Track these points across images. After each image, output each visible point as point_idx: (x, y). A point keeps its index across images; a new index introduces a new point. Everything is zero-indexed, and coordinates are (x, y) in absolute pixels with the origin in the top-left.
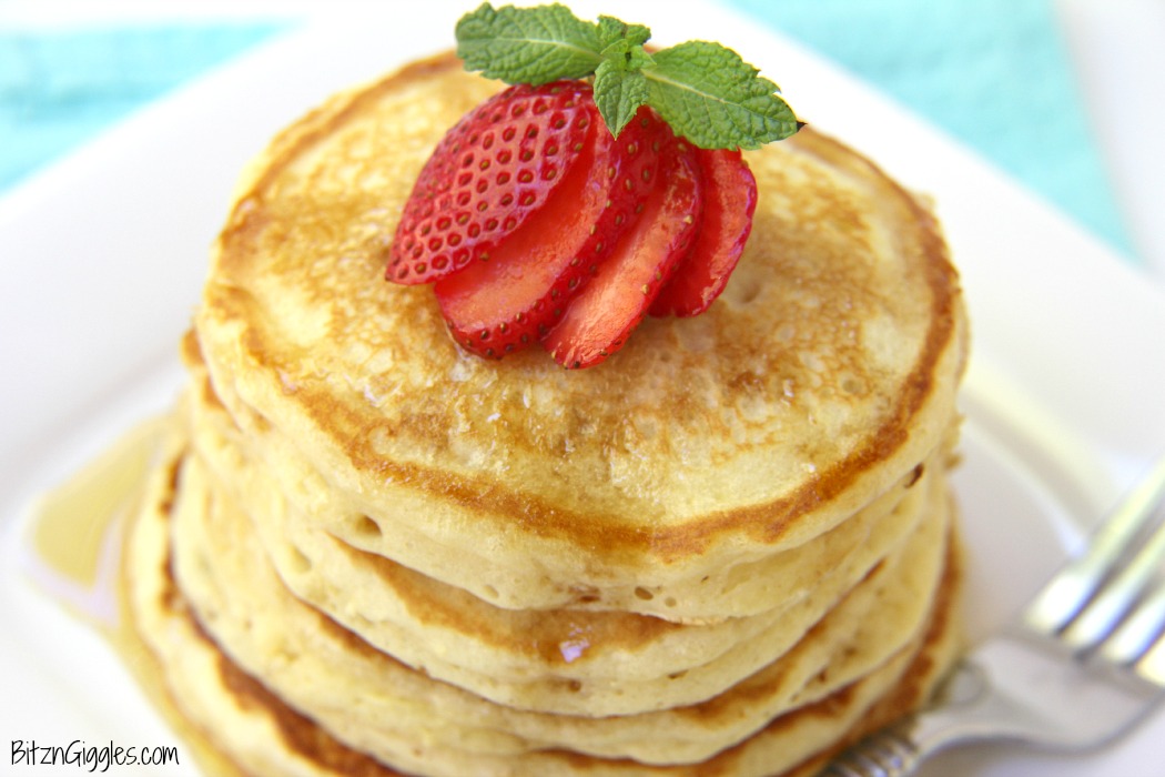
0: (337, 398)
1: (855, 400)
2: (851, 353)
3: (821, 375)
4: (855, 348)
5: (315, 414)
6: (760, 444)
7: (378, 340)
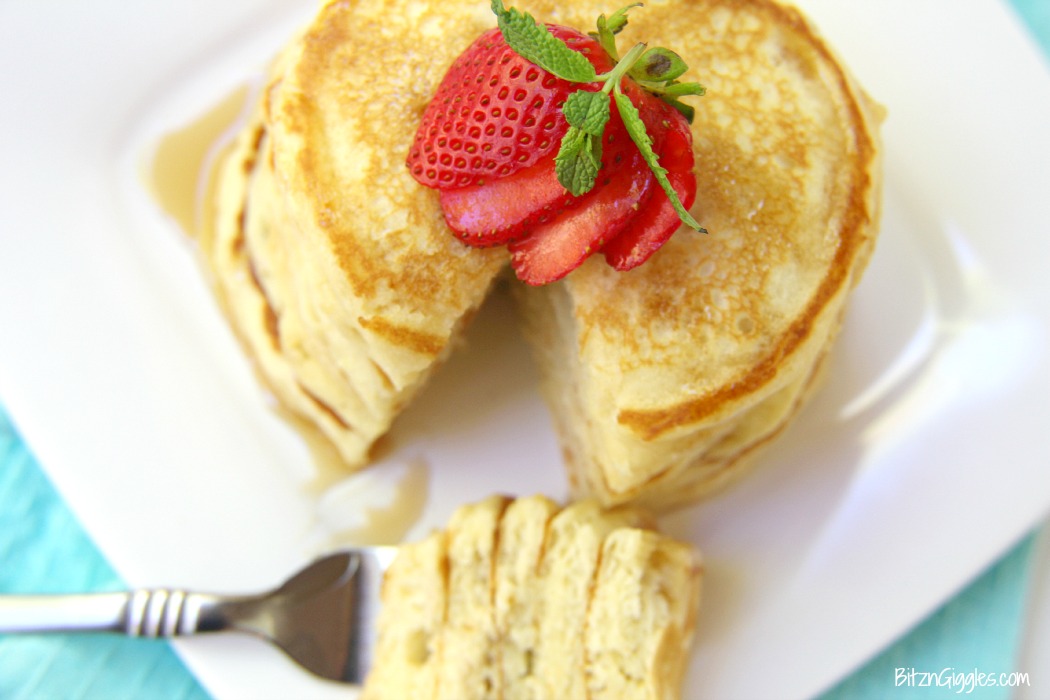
0: (358, 242)
1: (743, 339)
2: (752, 296)
3: (723, 314)
4: (757, 293)
5: (338, 251)
6: (659, 363)
7: (401, 199)
